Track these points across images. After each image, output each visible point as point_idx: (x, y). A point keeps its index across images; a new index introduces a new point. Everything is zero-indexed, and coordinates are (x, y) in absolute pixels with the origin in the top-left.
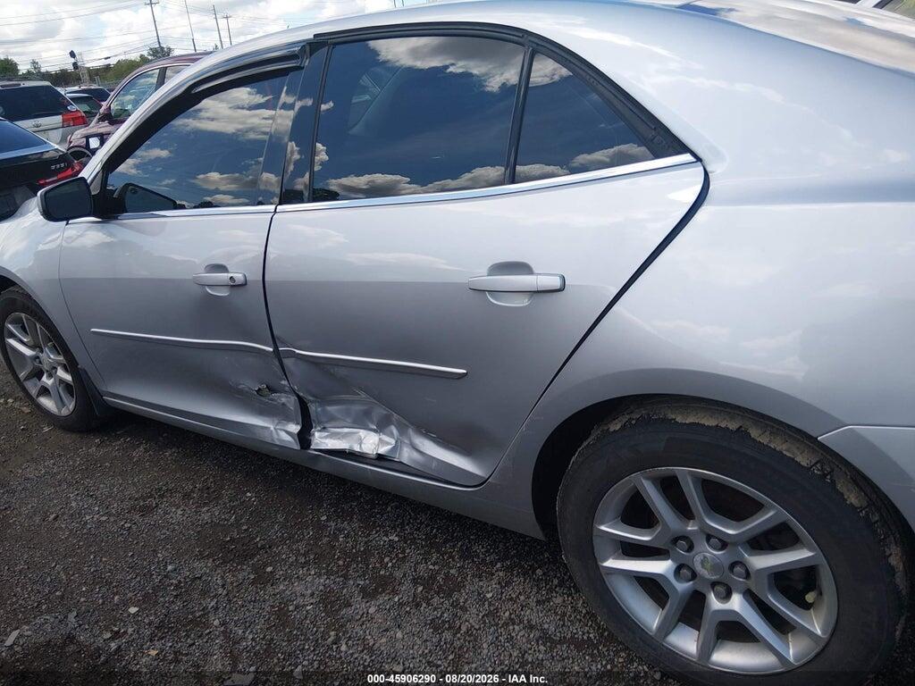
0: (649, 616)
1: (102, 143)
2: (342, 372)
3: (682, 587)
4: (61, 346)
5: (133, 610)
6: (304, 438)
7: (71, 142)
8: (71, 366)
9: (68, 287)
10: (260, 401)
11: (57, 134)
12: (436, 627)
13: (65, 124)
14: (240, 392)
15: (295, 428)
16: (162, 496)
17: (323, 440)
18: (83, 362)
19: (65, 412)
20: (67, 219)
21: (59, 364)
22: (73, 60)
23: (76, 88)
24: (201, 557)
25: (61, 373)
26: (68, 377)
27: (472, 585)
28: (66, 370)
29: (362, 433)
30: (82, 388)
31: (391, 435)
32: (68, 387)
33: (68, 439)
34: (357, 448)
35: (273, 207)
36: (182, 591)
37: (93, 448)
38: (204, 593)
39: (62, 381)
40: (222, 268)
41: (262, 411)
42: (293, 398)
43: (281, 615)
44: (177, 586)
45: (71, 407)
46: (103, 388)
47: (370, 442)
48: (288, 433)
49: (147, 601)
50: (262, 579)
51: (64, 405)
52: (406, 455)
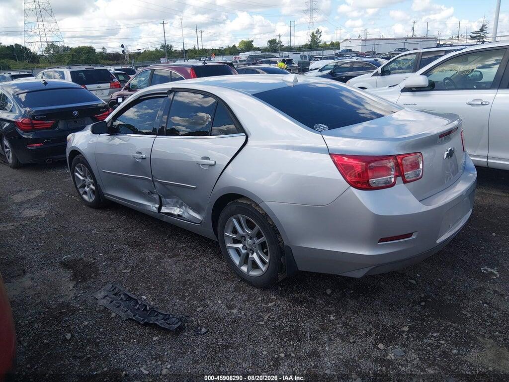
0: (237, 261)
1: (123, 101)
2: (169, 187)
3: (244, 251)
4: (93, 177)
5: (101, 255)
6: (159, 209)
7: (112, 97)
8: (95, 184)
9: (97, 156)
10: (148, 196)
11: (107, 92)
12: (185, 266)
13: (111, 87)
14: (144, 193)
15: (157, 206)
16: (117, 229)
17: (164, 210)
18: (99, 182)
19: (91, 201)
20: (99, 134)
21: (92, 183)
22: (122, 49)
23: (120, 67)
24: (125, 244)
25: (92, 186)
26: (94, 188)
27: (201, 258)
28: (94, 186)
29: (176, 208)
30: (98, 192)
31: (183, 209)
32: (93, 191)
33: (91, 210)
34: (172, 212)
35: (155, 136)
36: (117, 251)
37: (99, 214)
38: (123, 253)
39: (91, 189)
40: (140, 153)
41: (149, 201)
42: (158, 196)
43: (143, 260)
44: (115, 251)
45: (93, 199)
46: (104, 192)
47: (177, 211)
48: (156, 207)
49: (105, 253)
50: (141, 251)
51: (91, 198)
52: (185, 215)
